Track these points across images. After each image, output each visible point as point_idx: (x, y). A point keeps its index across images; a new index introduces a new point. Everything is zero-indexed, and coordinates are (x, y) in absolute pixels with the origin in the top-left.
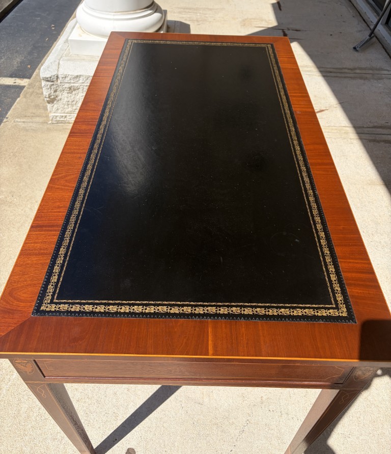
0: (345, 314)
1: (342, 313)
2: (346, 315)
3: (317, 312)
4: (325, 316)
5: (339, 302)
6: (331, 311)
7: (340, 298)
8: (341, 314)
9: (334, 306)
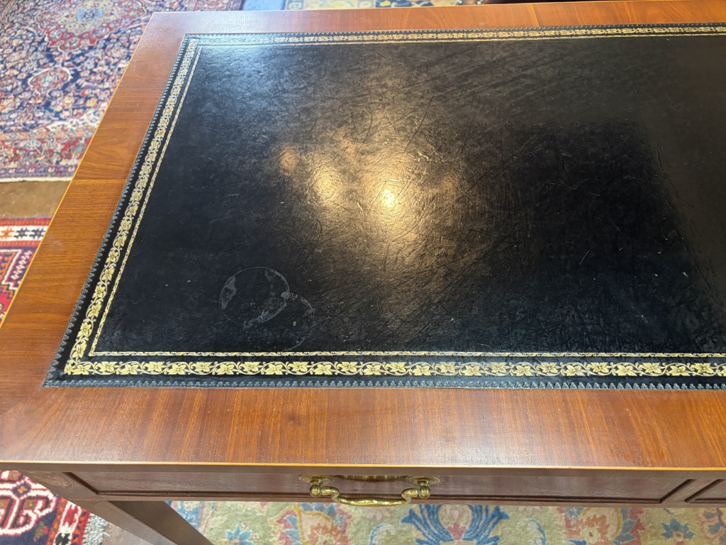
0: (68, 369)
1: (73, 364)
2: (66, 371)
3: (89, 323)
4: (77, 334)
5: (96, 365)
6: (84, 346)
7: (105, 368)
8: (71, 361)
9: (90, 355)
